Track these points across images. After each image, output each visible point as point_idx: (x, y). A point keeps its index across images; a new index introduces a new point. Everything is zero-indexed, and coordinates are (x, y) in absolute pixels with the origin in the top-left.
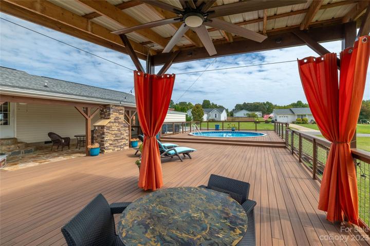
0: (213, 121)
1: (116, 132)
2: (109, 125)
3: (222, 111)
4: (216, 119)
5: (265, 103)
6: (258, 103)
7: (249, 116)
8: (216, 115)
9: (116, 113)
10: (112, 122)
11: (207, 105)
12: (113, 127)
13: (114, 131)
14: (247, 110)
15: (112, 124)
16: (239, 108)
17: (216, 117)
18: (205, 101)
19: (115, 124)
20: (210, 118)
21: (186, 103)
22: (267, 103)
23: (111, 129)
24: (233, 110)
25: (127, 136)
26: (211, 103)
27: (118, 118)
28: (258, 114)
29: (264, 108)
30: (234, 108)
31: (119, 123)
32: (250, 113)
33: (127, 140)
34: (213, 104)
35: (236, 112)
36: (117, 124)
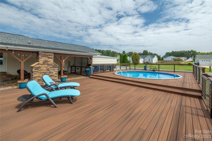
0: (148, 63)
1: (44, 71)
2: (37, 66)
3: (154, 57)
4: (149, 62)
5: (190, 51)
6: (183, 51)
7: (175, 60)
8: (149, 59)
9: (45, 58)
10: (41, 64)
11: (145, 54)
12: (41, 68)
13: (43, 70)
14: (175, 56)
15: (40, 65)
16: (168, 55)
17: (149, 60)
18: (144, 51)
19: (43, 65)
20: (146, 61)
21: (133, 52)
22: (192, 51)
23: (39, 69)
24: (164, 56)
25: (56, 74)
26: (148, 52)
27: (47, 61)
28: (183, 58)
29: (189, 55)
30: (165, 55)
31: (48, 65)
32: (176, 58)
33: (56, 77)
34: (150, 53)
35: (165, 58)
36: (46, 66)
